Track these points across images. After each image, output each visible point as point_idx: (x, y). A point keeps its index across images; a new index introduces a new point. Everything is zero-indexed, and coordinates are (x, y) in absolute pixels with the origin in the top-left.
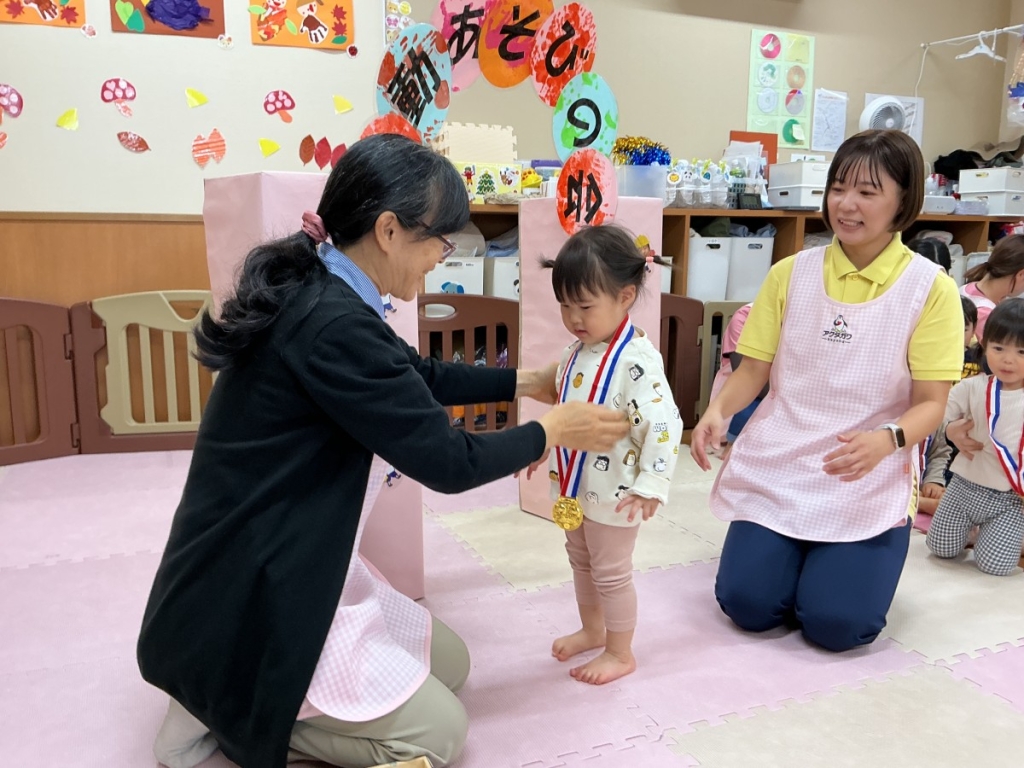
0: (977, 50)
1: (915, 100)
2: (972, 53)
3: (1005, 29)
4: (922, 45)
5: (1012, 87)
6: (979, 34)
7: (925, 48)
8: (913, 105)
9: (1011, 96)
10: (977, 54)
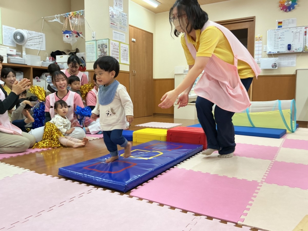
0: (55, 20)
1: (42, 34)
2: (53, 21)
3: (61, 15)
4: (42, 18)
5: (64, 31)
6: (55, 16)
7: (43, 18)
8: (41, 35)
9: (63, 34)
10: (55, 21)
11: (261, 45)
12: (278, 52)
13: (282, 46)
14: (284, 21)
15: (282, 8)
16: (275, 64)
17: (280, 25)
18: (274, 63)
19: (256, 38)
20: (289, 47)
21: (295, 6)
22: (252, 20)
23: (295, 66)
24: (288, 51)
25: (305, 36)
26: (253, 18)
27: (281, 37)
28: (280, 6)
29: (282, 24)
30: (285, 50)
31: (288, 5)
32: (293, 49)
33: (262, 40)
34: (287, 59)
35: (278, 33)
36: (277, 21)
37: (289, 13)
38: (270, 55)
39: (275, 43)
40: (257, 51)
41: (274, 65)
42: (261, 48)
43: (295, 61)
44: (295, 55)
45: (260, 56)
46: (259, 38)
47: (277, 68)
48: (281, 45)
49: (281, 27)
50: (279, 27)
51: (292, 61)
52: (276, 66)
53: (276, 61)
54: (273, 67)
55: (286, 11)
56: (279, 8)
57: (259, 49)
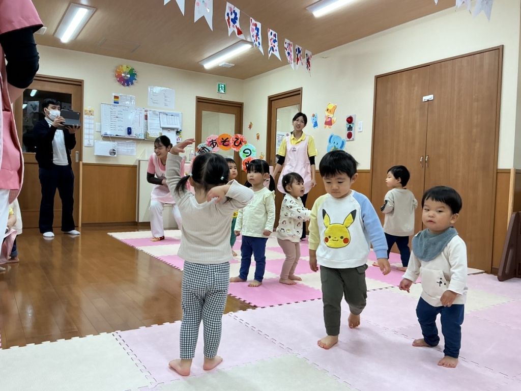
11: (93, 122)
12: (116, 135)
13: (121, 128)
14: (121, 96)
15: (118, 79)
16: (114, 150)
17: (116, 100)
18: (112, 148)
19: (85, 111)
20: (129, 131)
21: (134, 81)
22: (79, 84)
23: (135, 154)
24: (128, 136)
25: (145, 121)
26: (81, 82)
27: (119, 116)
28: (116, 76)
29: (119, 100)
30: (124, 133)
31: (126, 78)
32: (133, 135)
33: (93, 115)
34: (126, 145)
35: (114, 110)
36: (114, 94)
37: (127, 87)
38: (106, 138)
39: (112, 122)
40: (87, 129)
41: (112, 151)
42: (92, 126)
43: (134, 148)
44: (135, 141)
45: (92, 137)
46: (90, 111)
47: (115, 156)
48: (119, 126)
49: (118, 103)
50: (115, 103)
51: (131, 148)
52: (115, 153)
53: (115, 147)
54: (110, 154)
55: (123, 85)
56: (116, 78)
57: (90, 127)
